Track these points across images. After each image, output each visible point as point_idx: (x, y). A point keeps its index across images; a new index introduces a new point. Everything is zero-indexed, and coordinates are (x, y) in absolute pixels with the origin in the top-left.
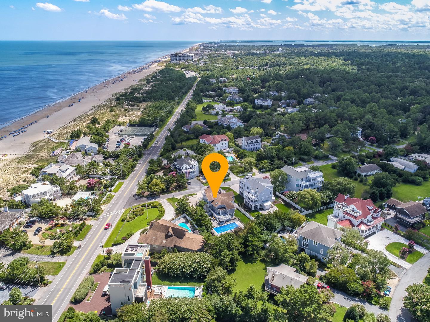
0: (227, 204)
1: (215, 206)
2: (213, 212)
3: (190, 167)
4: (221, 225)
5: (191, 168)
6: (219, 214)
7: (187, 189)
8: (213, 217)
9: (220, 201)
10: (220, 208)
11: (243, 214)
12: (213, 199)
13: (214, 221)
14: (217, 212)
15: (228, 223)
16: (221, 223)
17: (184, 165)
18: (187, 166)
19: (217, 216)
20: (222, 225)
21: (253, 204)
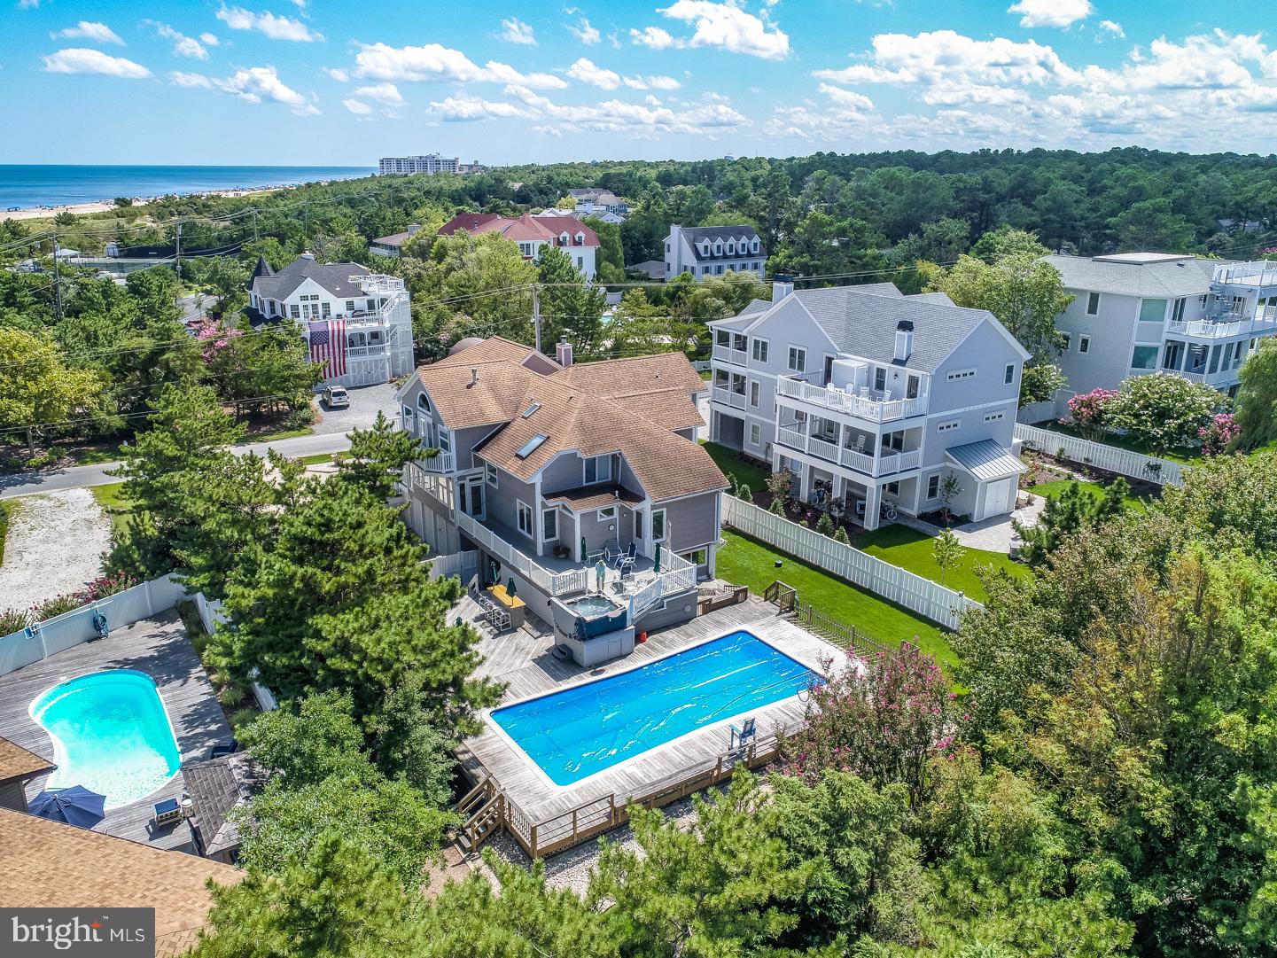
0: (643, 452)
1: (511, 467)
2: (493, 542)
3: (350, 305)
4: (596, 666)
5: (357, 314)
6: (559, 554)
7: (312, 433)
8: (500, 591)
9: (572, 419)
10: (577, 493)
11: (794, 558)
12: (495, 414)
13: (505, 627)
14: (540, 539)
15: (676, 642)
16: (586, 651)
17: (303, 289)
18: (325, 296)
19: (542, 576)
20: (611, 671)
21: (872, 474)
